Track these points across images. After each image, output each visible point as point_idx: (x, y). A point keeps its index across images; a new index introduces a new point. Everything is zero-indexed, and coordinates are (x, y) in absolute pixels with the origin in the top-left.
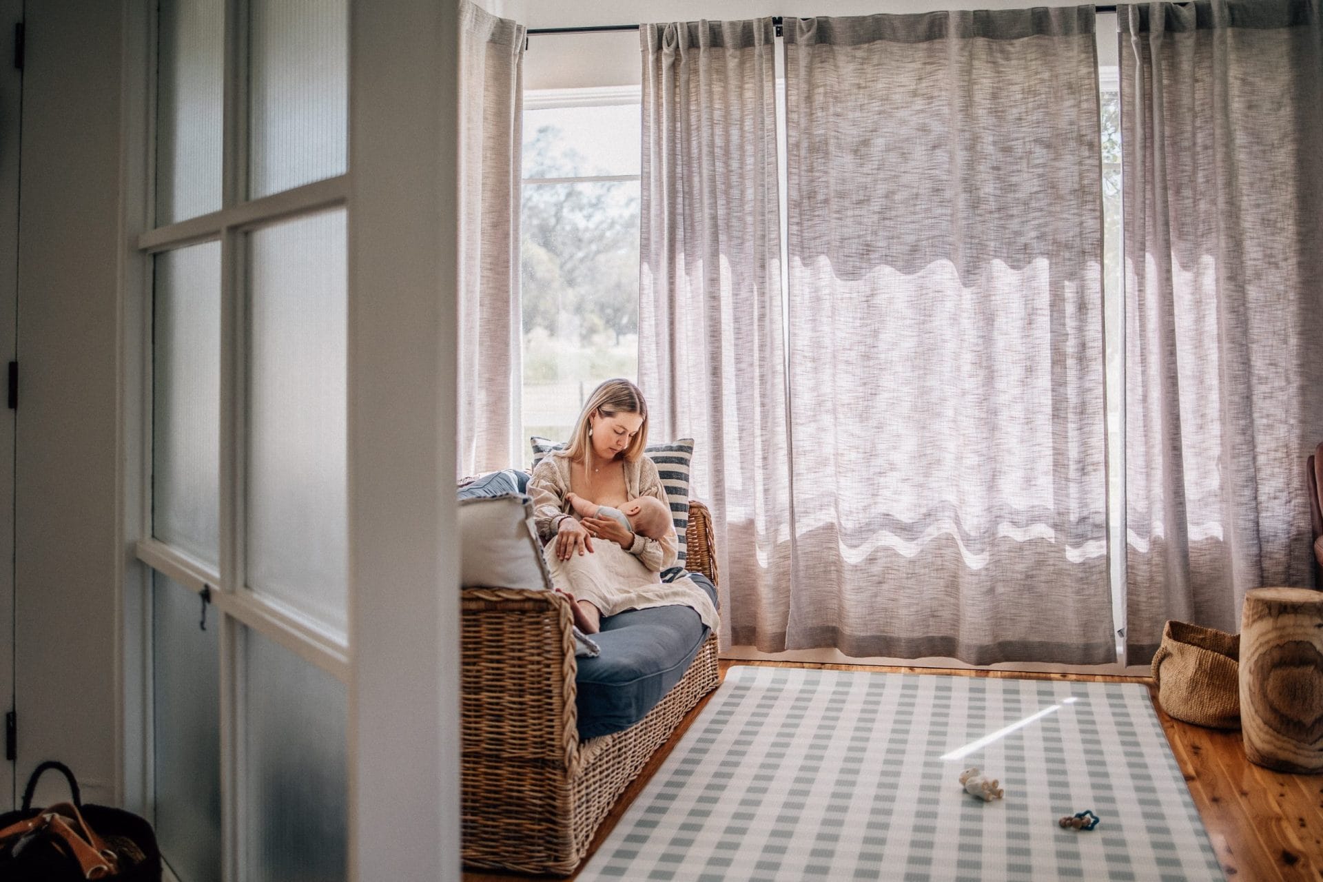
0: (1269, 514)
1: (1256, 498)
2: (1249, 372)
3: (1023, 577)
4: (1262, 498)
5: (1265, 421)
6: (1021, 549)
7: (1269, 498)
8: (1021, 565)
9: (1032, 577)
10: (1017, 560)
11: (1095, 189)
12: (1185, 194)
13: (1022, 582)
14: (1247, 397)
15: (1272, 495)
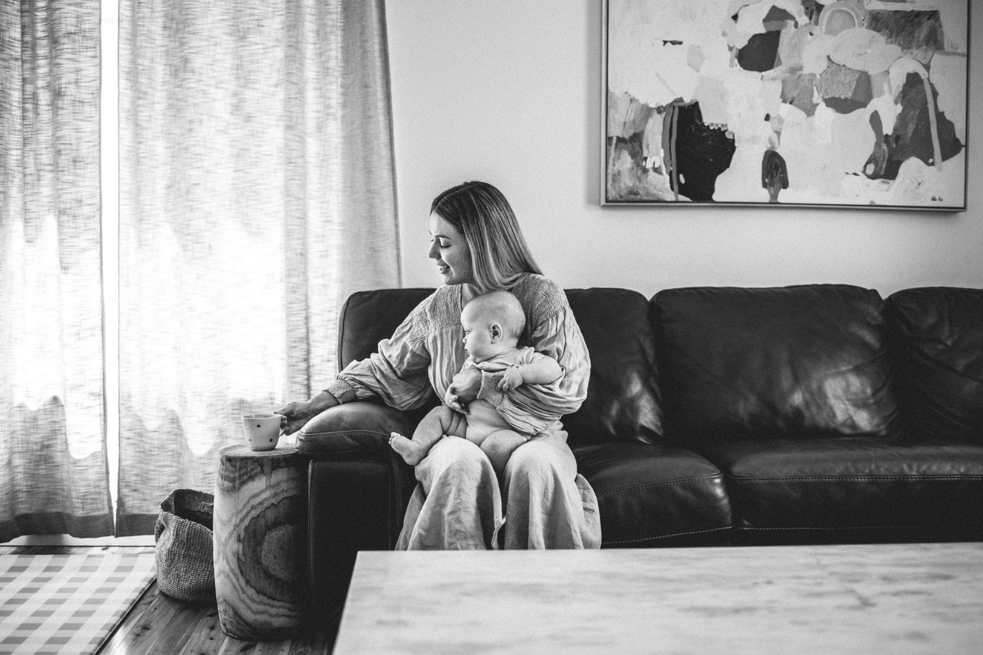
0: (322, 377)
1: (307, 360)
2: (306, 228)
3: (39, 447)
4: (314, 360)
5: (320, 281)
6: (35, 419)
7: (323, 361)
8: (36, 436)
9: (48, 446)
10: (32, 431)
11: (95, 34)
12: (252, 40)
13: (38, 453)
14: (302, 254)
15: (325, 358)
